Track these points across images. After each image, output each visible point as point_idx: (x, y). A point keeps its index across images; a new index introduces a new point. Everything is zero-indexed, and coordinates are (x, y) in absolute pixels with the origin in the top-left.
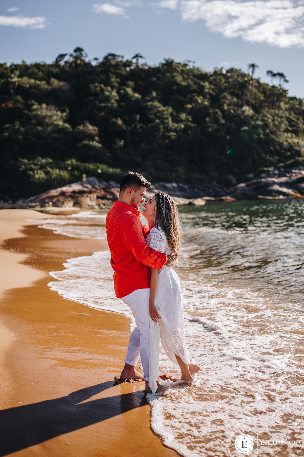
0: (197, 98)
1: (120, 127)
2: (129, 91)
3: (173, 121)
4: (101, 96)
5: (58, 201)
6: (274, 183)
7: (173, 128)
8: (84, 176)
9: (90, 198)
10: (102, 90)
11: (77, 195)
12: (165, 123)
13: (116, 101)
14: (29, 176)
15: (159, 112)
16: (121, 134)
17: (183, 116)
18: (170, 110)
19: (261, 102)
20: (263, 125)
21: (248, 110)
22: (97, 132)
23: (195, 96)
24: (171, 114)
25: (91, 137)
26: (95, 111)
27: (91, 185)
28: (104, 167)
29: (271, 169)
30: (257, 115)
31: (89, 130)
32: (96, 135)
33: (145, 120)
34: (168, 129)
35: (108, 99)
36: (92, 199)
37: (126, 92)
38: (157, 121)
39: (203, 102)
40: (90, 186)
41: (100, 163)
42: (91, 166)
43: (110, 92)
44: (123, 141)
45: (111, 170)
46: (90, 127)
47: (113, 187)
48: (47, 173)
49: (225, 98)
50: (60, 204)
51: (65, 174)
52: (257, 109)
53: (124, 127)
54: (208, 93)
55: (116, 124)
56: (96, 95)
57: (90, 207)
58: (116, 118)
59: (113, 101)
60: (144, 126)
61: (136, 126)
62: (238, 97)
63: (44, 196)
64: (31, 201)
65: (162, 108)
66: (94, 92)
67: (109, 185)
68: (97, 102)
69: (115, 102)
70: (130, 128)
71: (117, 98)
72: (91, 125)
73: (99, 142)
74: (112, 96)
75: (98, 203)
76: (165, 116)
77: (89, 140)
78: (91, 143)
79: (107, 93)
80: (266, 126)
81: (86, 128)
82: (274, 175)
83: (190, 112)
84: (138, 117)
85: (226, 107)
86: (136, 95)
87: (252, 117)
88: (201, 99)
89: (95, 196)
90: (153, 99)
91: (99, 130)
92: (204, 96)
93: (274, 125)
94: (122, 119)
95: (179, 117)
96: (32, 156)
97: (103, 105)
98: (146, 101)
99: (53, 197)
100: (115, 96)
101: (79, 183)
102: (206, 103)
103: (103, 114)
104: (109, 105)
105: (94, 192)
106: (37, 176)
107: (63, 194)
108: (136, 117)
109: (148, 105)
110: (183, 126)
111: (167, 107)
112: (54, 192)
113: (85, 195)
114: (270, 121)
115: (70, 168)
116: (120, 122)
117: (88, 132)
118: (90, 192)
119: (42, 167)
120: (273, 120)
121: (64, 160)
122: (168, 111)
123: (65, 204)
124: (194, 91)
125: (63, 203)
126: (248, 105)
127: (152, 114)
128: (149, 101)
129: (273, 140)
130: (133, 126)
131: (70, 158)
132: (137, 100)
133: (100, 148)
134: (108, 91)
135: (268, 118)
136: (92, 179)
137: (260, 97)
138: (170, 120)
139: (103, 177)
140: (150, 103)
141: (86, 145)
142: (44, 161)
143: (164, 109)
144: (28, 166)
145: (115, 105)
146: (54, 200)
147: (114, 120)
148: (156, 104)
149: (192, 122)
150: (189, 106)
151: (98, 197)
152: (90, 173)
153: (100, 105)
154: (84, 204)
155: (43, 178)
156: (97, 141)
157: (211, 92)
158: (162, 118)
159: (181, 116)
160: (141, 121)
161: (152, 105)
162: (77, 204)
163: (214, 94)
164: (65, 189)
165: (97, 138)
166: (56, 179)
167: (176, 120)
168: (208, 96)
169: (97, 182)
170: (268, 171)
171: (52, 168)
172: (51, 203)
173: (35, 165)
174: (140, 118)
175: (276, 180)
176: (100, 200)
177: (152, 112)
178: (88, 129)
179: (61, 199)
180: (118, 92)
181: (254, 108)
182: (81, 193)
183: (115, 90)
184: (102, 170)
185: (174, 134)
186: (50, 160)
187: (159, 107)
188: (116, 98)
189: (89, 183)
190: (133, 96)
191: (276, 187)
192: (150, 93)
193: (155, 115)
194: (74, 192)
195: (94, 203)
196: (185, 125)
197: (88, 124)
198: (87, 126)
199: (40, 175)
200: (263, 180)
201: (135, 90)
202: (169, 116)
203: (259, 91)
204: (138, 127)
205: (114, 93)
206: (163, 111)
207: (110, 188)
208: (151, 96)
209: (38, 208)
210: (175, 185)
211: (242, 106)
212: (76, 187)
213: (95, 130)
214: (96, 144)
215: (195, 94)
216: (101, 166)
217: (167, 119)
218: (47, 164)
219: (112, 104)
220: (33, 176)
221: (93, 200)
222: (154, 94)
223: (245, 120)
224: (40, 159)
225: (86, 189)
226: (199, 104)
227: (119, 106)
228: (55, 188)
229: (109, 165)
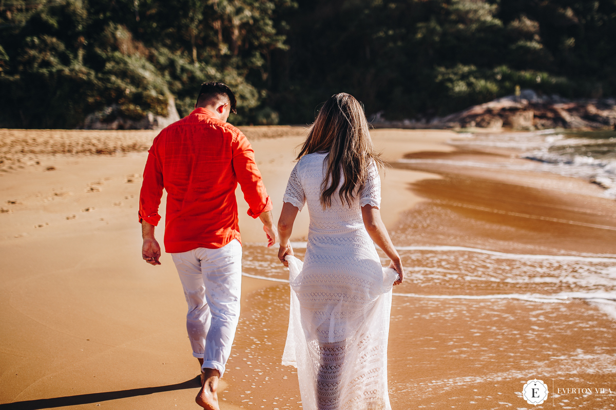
1: (569, 20)
5: (483, 120)
8: (518, 88)
9: (524, 117)
11: (507, 113)
14: (448, 89)
16: (571, 29)
22: (537, 28)
25: (529, 36)
27: (526, 99)
28: (545, 75)
31: (527, 27)
32: (536, 33)
33: (607, 8)
36: (527, 118)
40: (524, 102)
41: (540, 70)
42: (527, 75)
44: (573, 40)
45: (554, 80)
46: (528, 23)
47: (556, 103)
48: (470, 85)
50: (484, 124)
51: (493, 87)
53: (575, 20)
55: (563, 16)
57: (524, 128)
58: (565, 7)
60: (605, 18)
61: (593, 18)
63: (465, 114)
64: (450, 121)
67: (551, 99)
70: (583, 21)
72: (531, 19)
73: (539, 42)
75: (534, 123)
77: (526, 41)
78: (529, 44)
81: (522, 24)
84: (596, 4)
89: (531, 115)
91: (540, 26)
94: (574, 9)
96: (451, 63)
99: (476, 116)
101: (511, 97)
103: (547, 3)
105: (530, 109)
106: (457, 89)
107: (489, 111)
108: (594, 5)
112: (478, 109)
113: (518, 113)
115: (499, 77)
116: (569, 13)
117: (525, 29)
118: (525, 109)
119: (464, 77)
121: (491, 66)
123: (492, 123)
125: (489, 123)
130: (589, 18)
131: (500, 64)
133: (541, 49)
136: (528, 92)
139: (540, 89)
141: (522, 47)
142: (466, 69)
144: (446, 77)
146: (479, 119)
147: (562, 11)
151: (535, 116)
152: (526, 85)
154: (516, 125)
155: (464, 92)
156: (537, 41)
160: (599, 11)
162: (507, 125)
164: (492, 105)
165: (537, 37)
166: (480, 92)
169: (534, 96)
171: (476, 78)
172: (473, 123)
173: (455, 74)
174: (599, 7)
176: (537, 120)
178: (525, 25)
179: (487, 117)
182: (513, 110)
184: (542, 79)
186: (473, 68)
189: (524, 97)
194: (504, 109)
195: (529, 124)
197: (525, 19)
199: (461, 87)
204: (596, 18)
207: (551, 104)
209: (458, 129)
212: (506, 103)
213: (534, 26)
214: (535, 45)
216: (540, 74)
218: (470, 73)
220: (452, 89)
221: (529, 120)
224: (460, 66)
225: (518, 106)
228: (480, 103)
229: (552, 73)
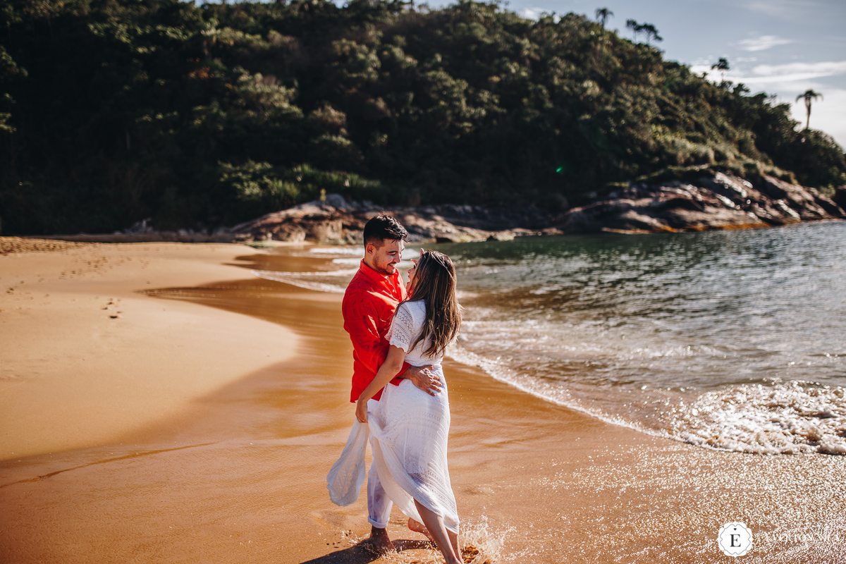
0: (508, 64)
1: (381, 112)
2: (398, 52)
3: (468, 103)
4: (350, 60)
5: (282, 231)
6: (629, 208)
7: (468, 115)
8: (323, 192)
9: (332, 227)
10: (353, 51)
11: (311, 222)
12: (456, 106)
13: (375, 69)
14: (235, 191)
15: (445, 88)
16: (383, 124)
17: (485, 96)
18: (465, 85)
19: (616, 72)
20: (615, 112)
21: (591, 87)
22: (344, 120)
23: (505, 62)
24: (466, 92)
25: (334, 129)
26: (342, 86)
27: (333, 206)
28: (355, 177)
29: (626, 185)
30: (606, 96)
31: (332, 118)
32: (342, 126)
33: (423, 101)
34: (459, 117)
35: (362, 66)
36: (335, 228)
37: (392, 55)
38: (442, 103)
39: (518, 72)
40: (331, 209)
41: (349, 171)
42: (335, 177)
43: (366, 55)
44: (386, 136)
45: (365, 183)
46: (333, 113)
47: (369, 211)
48: (263, 186)
49: (555, 65)
50: (284, 236)
51: (292, 189)
52: (607, 85)
53: (389, 113)
54: (528, 56)
55: (375, 107)
56: (343, 58)
57: (332, 242)
58: (376, 97)
59: (370, 69)
60: (421, 112)
61: (407, 111)
62: (578, 63)
63: (259, 223)
64: (239, 231)
65: (450, 82)
66: (340, 54)
67: (363, 206)
68: (345, 71)
69: (375, 72)
70: (397, 115)
71: (378, 64)
72: (335, 109)
73: (347, 138)
74: (369, 61)
75: (344, 235)
76: (455, 95)
77: (331, 134)
78: (334, 138)
79: (361, 56)
80: (620, 113)
81: (326, 114)
82: (630, 195)
83: (496, 89)
84: (411, 96)
85: (556, 81)
86: (409, 60)
87: (598, 99)
88: (515, 68)
89: (340, 225)
90: (436, 67)
91: (348, 118)
92: (521, 62)
93: (635, 113)
94: (385, 100)
95: (480, 98)
96: (239, 158)
97: (354, 75)
98: (425, 70)
99: (273, 225)
100: (373, 61)
101: (315, 202)
102: (524, 74)
103: (354, 90)
104: (365, 76)
105: (338, 218)
106: (247, 192)
107: (289, 220)
108: (408, 96)
109: (427, 77)
110: (484, 112)
111: (459, 81)
112: (275, 217)
113: (324, 223)
114: (629, 104)
115: (299, 179)
116: (381, 104)
117: (330, 120)
118: (332, 218)
119: (256, 177)
120: (634, 104)
121: (290, 165)
122: (460, 87)
123: (293, 236)
124: (505, 54)
125: (289, 235)
126: (593, 79)
127: (434, 92)
128: (430, 70)
129: (631, 137)
130: (403, 111)
131: (300, 162)
132: (410, 69)
133: (348, 146)
134: (362, 52)
135: (626, 99)
136: (335, 197)
137: (614, 64)
138: (463, 102)
139: (352, 194)
140: (431, 74)
141: (326, 141)
142: (258, 167)
143: (453, 82)
144: (233, 175)
145: (374, 76)
146: (276, 230)
147: (372, 101)
148: (442, 74)
149: (500, 105)
150: (496, 79)
151: (344, 227)
152: (333, 188)
153: (349, 75)
154: (322, 237)
155: (257, 195)
156: (344, 136)
157: (533, 54)
158: (450, 100)
159: (481, 95)
160: (415, 102)
161: (434, 77)
162: (311, 236)
163: (538, 58)
164: (291, 212)
165: (343, 131)
166: (277, 196)
167: (474, 102)
168: (528, 62)
169: (343, 203)
170: (621, 188)
171: (272, 178)
172: (270, 235)
173: (245, 172)
174: (414, 99)
175: (632, 203)
176: (347, 231)
177: (434, 88)
178: (330, 115)
179: (286, 228)
180: (379, 55)
181: (601, 82)
182: (318, 219)
183: (374, 51)
184: (351, 182)
185: (470, 125)
186: (268, 166)
187: (446, 80)
188: (375, 65)
189: (331, 203)
190: (403, 62)
191: (633, 215)
192: (433, 57)
193: (439, 92)
194: (306, 217)
195: (337, 236)
196: (487, 111)
197: (329, 108)
198: (329, 111)
199: (253, 189)
200: (612, 203)
201: (407, 51)
202: (462, 96)
203: (615, 54)
204: (411, 112)
205: (373, 57)
206: (453, 86)
207: (364, 212)
208: (433, 61)
209: (250, 242)
210: (468, 208)
211: (582, 80)
212: (310, 210)
213: (340, 118)
214: (342, 140)
215: (505, 59)
216: (349, 177)
217: (459, 100)
218: (264, 172)
219: (369, 74)
220: (242, 191)
221: (337, 231)
222: (439, 58)
223: (586, 104)
224: (252, 163)
225: (325, 213)
226: (513, 75)
227: (381, 78)
228: (277, 210)
229: (363, 175)
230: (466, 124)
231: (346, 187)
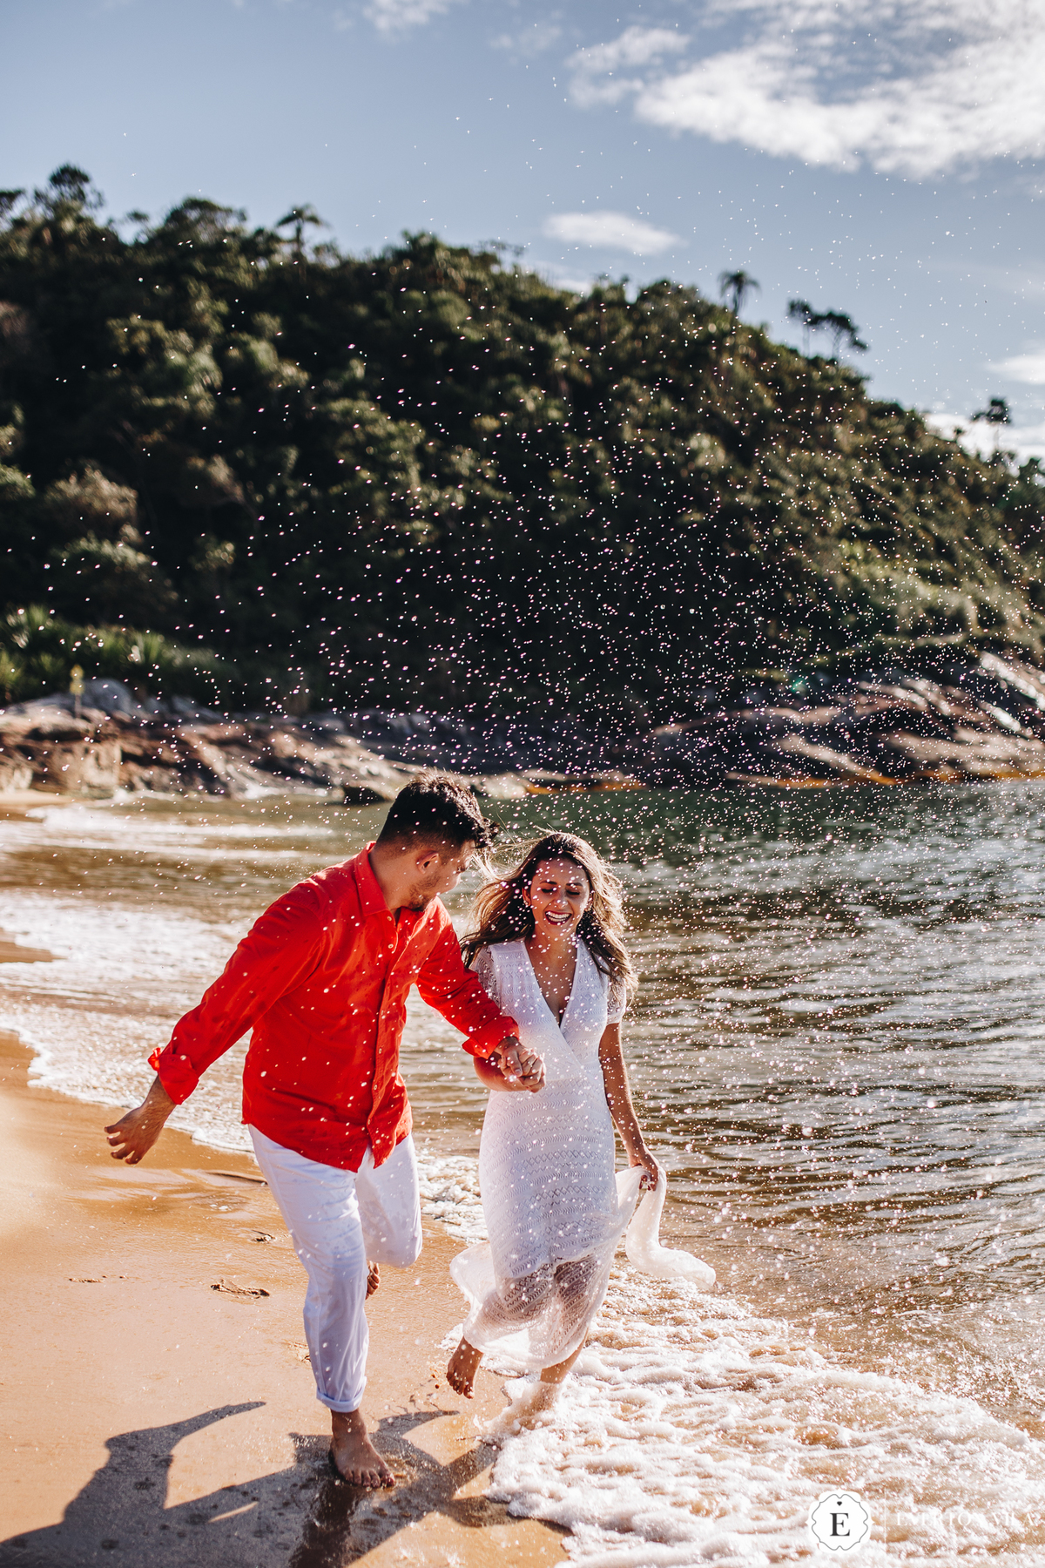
0: (518, 390)
1: (220, 490)
2: (263, 351)
3: (424, 476)
4: (150, 366)
6: (783, 728)
7: (422, 504)
8: (77, 673)
9: (97, 758)
10: (156, 345)
11: (47, 745)
12: (395, 485)
13: (210, 388)
15: (372, 439)
16: (227, 521)
17: (464, 460)
18: (417, 433)
19: (766, 415)
20: (759, 509)
21: (708, 451)
22: (132, 505)
23: (512, 384)
24: (420, 452)
25: (109, 528)
26: (127, 426)
27: (101, 709)
28: (157, 641)
29: (782, 674)
30: (740, 471)
31: (103, 500)
32: (127, 520)
33: (321, 467)
34: (401, 511)
35: (177, 380)
36: (104, 761)
37: (250, 357)
38: (366, 474)
39: (541, 409)
40: (96, 714)
41: (140, 628)
42: (103, 639)
43: (187, 354)
44: (230, 547)
45: (178, 656)
46: (107, 487)
47: (187, 721)
49: (625, 396)
51: (3, 665)
52: (741, 447)
53: (238, 492)
54: (566, 375)
55: (205, 479)
56: (133, 360)
57: (96, 792)
58: (208, 457)
59: (197, 389)
60: (315, 493)
61: (282, 490)
62: (674, 392)
65: (385, 426)
66: (125, 350)
67: (173, 711)
68: (136, 391)
69: (207, 396)
70: (258, 498)
71: (216, 377)
72: (111, 480)
73: (137, 548)
74: (193, 369)
75: (125, 777)
76: (394, 457)
77: (100, 539)
78: (107, 548)
79: (175, 358)
80: (770, 512)
81: (89, 490)
82: (791, 699)
83: (489, 447)
84: (293, 454)
85: (628, 434)
86: (290, 370)
87: (721, 477)
88: (535, 399)
89: (117, 754)
90: (351, 390)
91: (140, 501)
92: (550, 383)
93: (803, 512)
94: (231, 462)
95: (450, 464)
97: (159, 402)
98: (324, 396)
100: (205, 371)
101: (55, 699)
102: (554, 414)
103: (156, 436)
104: (183, 403)
105: (114, 736)
108: (286, 457)
109: (331, 412)
110: (460, 499)
111: (403, 424)
113: (78, 747)
114: (790, 492)
115: (22, 641)
116: (221, 471)
117: (97, 505)
118: (98, 737)
120: (802, 493)
122: (407, 440)
123: (3, 778)
124: (513, 365)
126: (711, 431)
127: (345, 448)
128: (336, 397)
129: (794, 567)
130: (272, 489)
131: (24, 602)
132: (290, 390)
133: (142, 568)
134: (179, 348)
135: (784, 481)
136: (108, 686)
137: (760, 400)
138: (414, 472)
139: (148, 681)
140: (338, 406)
141: (87, 555)
143: (392, 428)
145: (206, 406)
147: (200, 463)
148: (365, 408)
149: (496, 484)
150: (490, 423)
151: (126, 757)
152: (102, 665)
153: (146, 401)
154: (72, 781)
156: (130, 544)
157: (575, 370)
158: (383, 467)
159: (455, 458)
160: (299, 472)
161: (347, 413)
162: (46, 779)
163: (587, 379)
165: (130, 531)
167: (438, 472)
168: (564, 386)
169: (126, 701)
170: (771, 683)
174: (299, 461)
175: (795, 717)
176: (132, 767)
177: (346, 438)
178: (97, 493)
180: (219, 355)
181: (726, 436)
182: (64, 738)
183: (208, 348)
184: (146, 653)
185: (427, 527)
187: (374, 421)
188: (208, 379)
189: (97, 702)
190: (276, 375)
191: (796, 743)
192: (345, 366)
193: (358, 450)
194: (36, 734)
195: (109, 779)
196: (470, 497)
197: (97, 476)
198: (93, 483)
200: (748, 714)
201: (284, 350)
202: (410, 459)
203: (761, 377)
204: (291, 493)
205: (204, 359)
206: (391, 437)
207: (174, 724)
208: (346, 376)
210: (421, 721)
211: (685, 432)
212: (44, 716)
213: (123, 500)
214: (124, 553)
215: (512, 377)
216: (139, 638)
217: (403, 468)
219: (194, 400)
221: (110, 768)
222: (359, 370)
223: (696, 487)
225: (81, 725)
226: (529, 415)
227: (221, 408)
229: (171, 636)
230: (418, 525)
231: (133, 664)
